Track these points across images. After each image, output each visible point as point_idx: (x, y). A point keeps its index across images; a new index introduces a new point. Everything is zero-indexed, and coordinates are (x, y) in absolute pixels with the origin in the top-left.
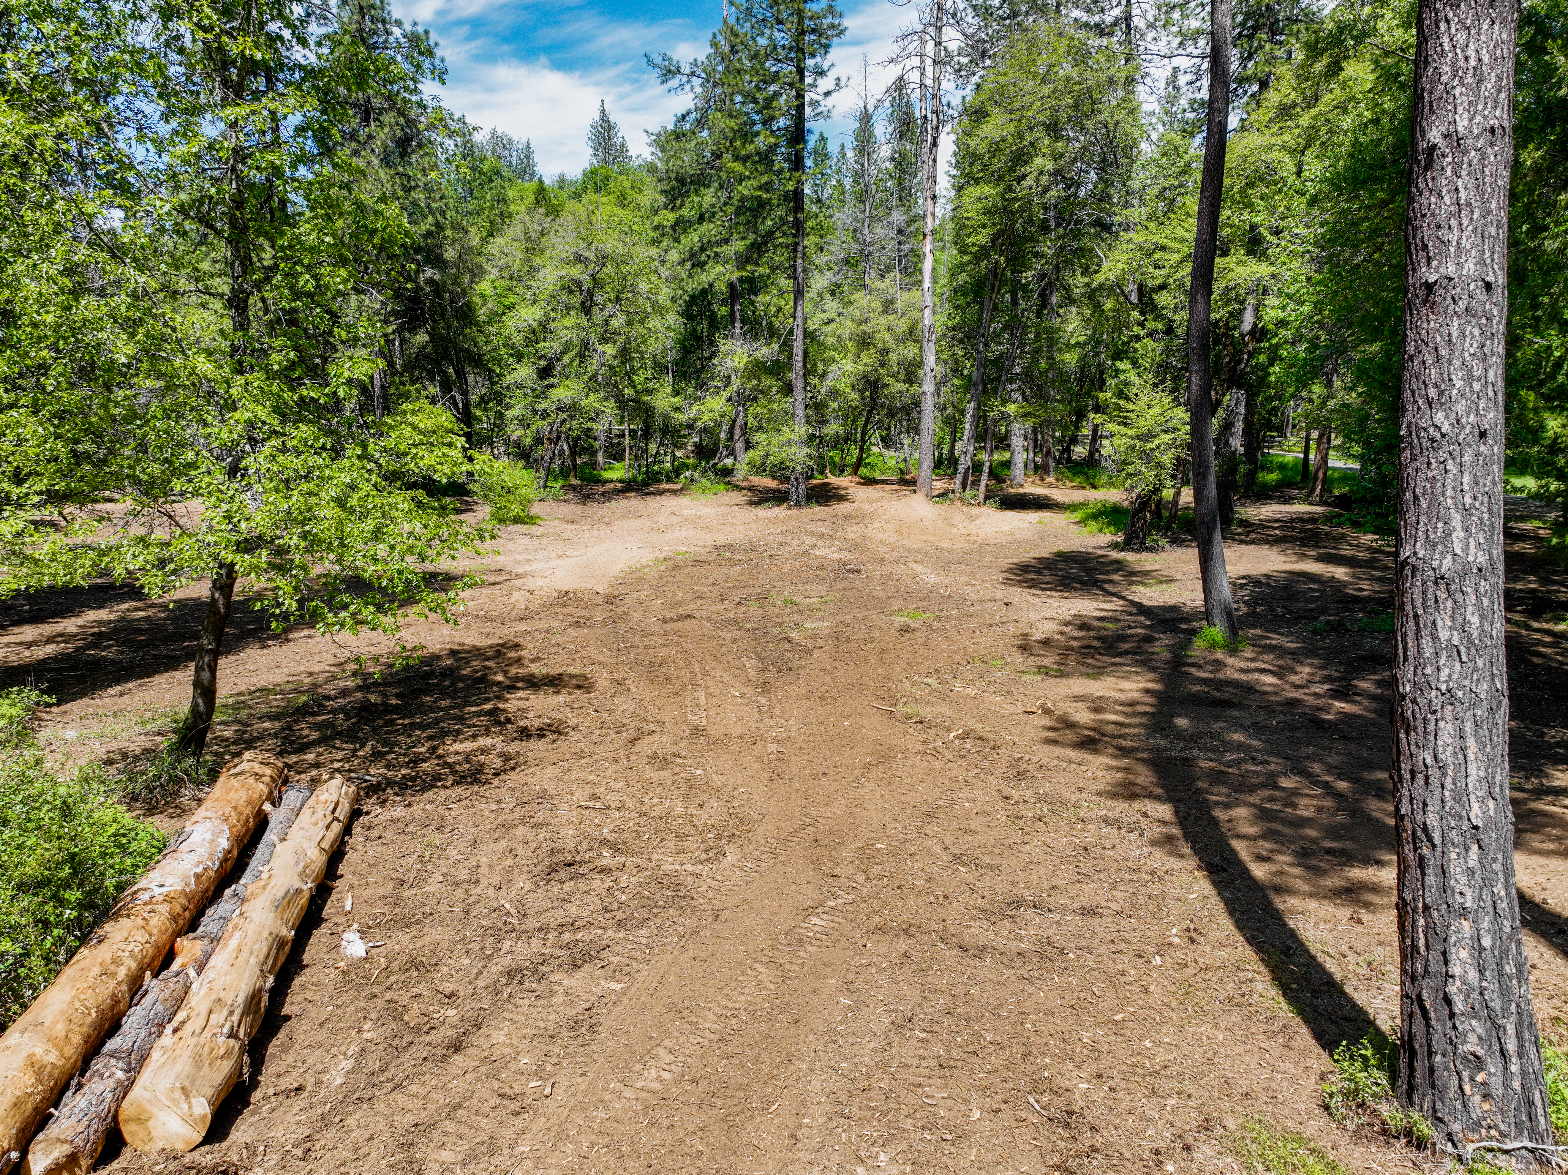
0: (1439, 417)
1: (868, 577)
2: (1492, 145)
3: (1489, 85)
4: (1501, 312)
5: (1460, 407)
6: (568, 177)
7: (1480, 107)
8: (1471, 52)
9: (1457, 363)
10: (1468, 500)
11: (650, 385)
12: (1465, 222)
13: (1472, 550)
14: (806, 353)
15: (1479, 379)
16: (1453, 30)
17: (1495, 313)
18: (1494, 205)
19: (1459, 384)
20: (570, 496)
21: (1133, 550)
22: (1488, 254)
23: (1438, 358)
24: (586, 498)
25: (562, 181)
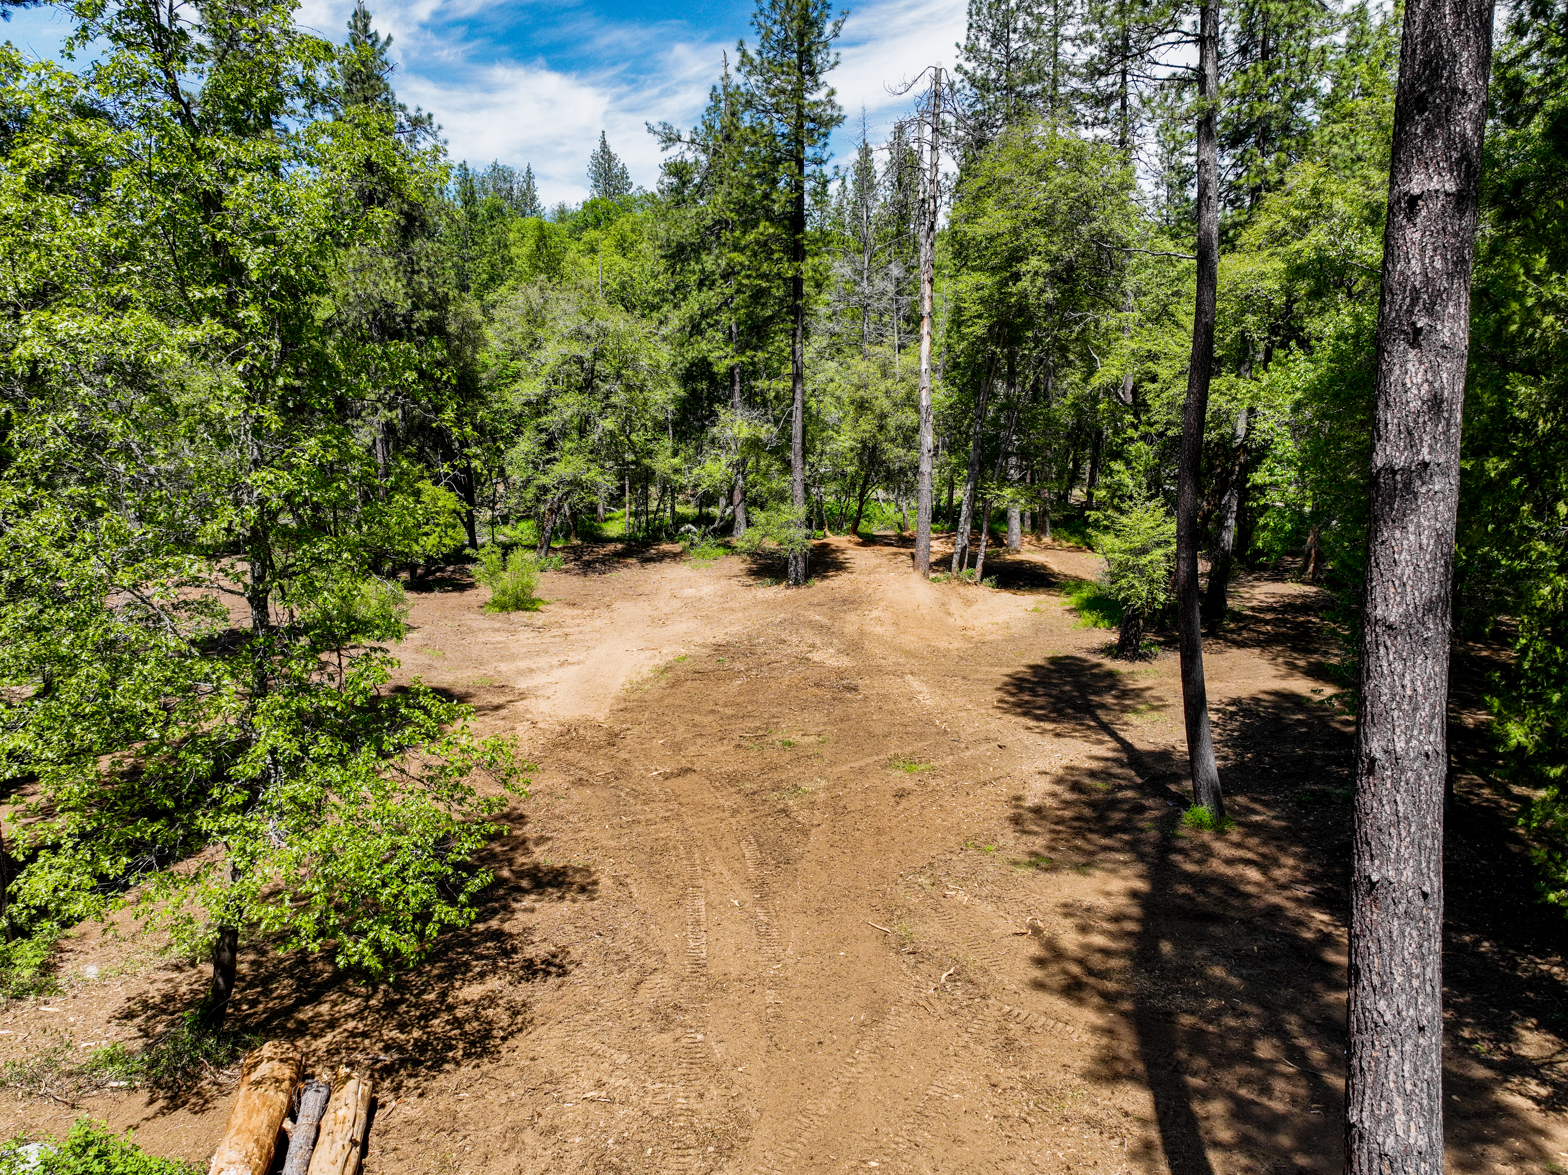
0: (1382, 1005)
1: (866, 698)
2: (1426, 767)
3: (1424, 713)
4: (1436, 914)
5: (1401, 1000)
6: (567, 207)
7: (1415, 733)
8: (1407, 682)
9: (1398, 960)
10: (1409, 1087)
11: (651, 446)
12: (1404, 834)
13: (1413, 1133)
14: (804, 432)
15: (1418, 976)
16: (1391, 657)
17: (1432, 915)
18: (1429, 820)
19: (1399, 979)
20: (571, 565)
21: (1126, 658)
22: (1424, 865)
23: (1381, 950)
24: (587, 568)
25: (562, 214)
